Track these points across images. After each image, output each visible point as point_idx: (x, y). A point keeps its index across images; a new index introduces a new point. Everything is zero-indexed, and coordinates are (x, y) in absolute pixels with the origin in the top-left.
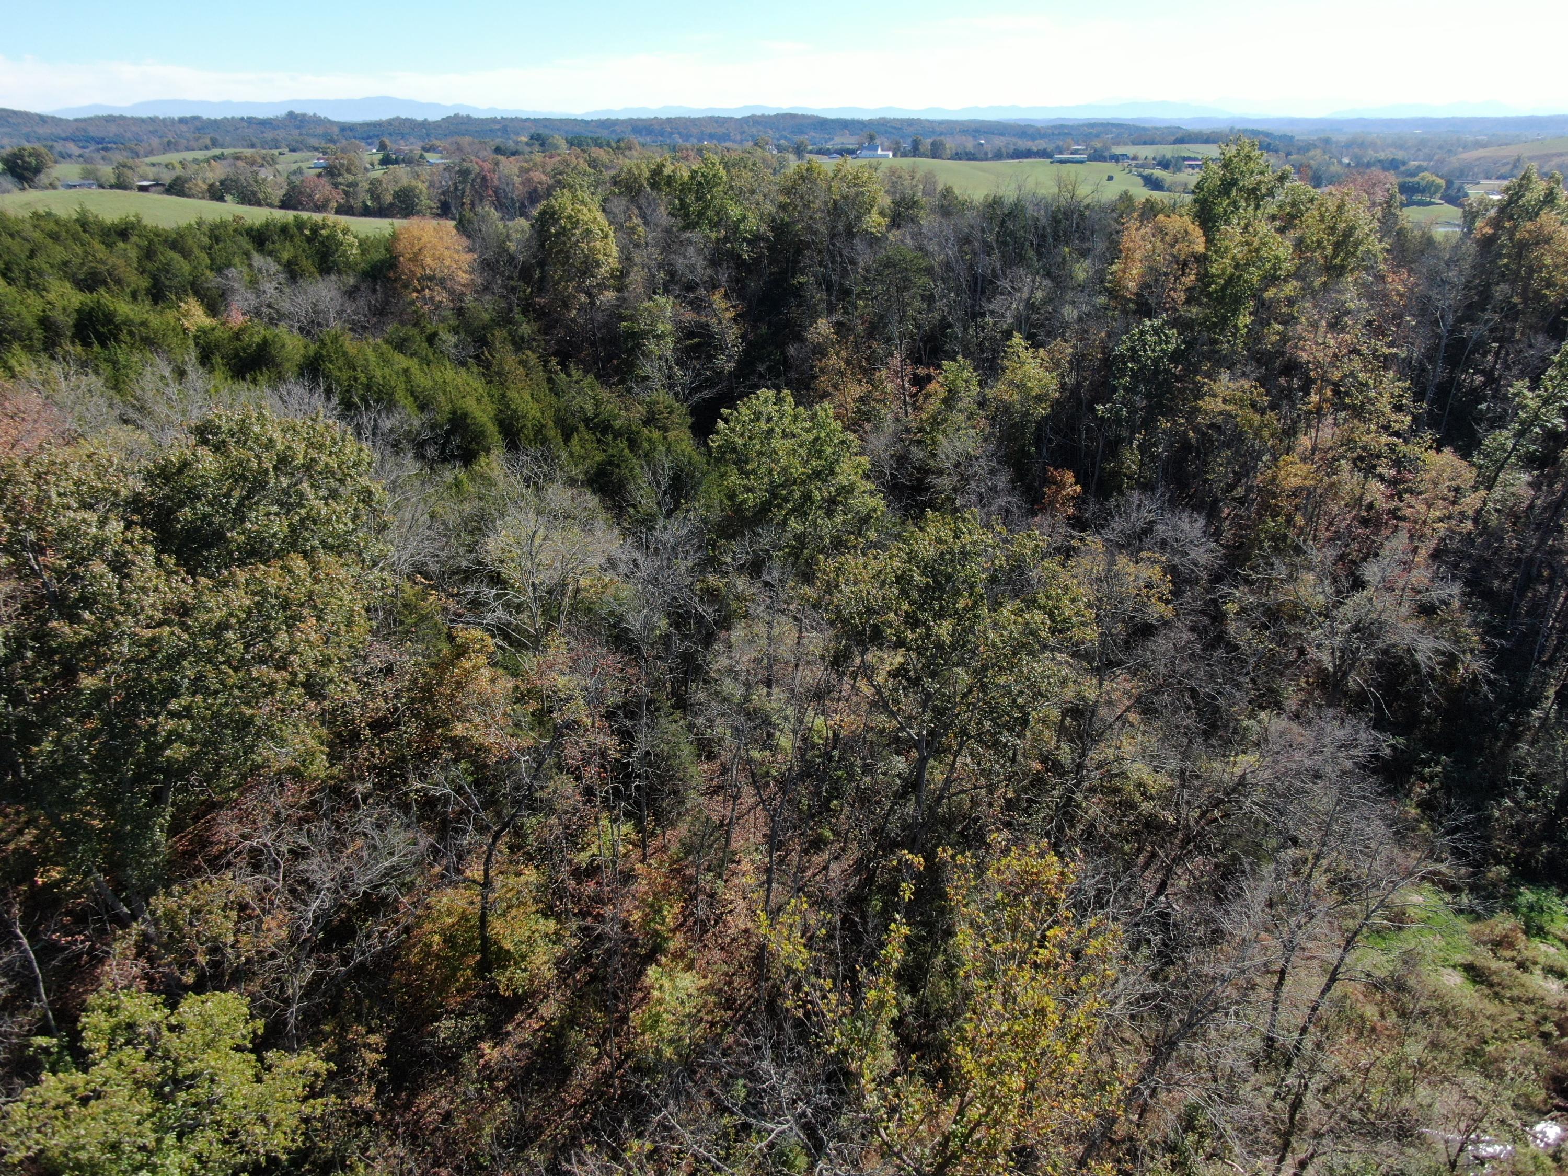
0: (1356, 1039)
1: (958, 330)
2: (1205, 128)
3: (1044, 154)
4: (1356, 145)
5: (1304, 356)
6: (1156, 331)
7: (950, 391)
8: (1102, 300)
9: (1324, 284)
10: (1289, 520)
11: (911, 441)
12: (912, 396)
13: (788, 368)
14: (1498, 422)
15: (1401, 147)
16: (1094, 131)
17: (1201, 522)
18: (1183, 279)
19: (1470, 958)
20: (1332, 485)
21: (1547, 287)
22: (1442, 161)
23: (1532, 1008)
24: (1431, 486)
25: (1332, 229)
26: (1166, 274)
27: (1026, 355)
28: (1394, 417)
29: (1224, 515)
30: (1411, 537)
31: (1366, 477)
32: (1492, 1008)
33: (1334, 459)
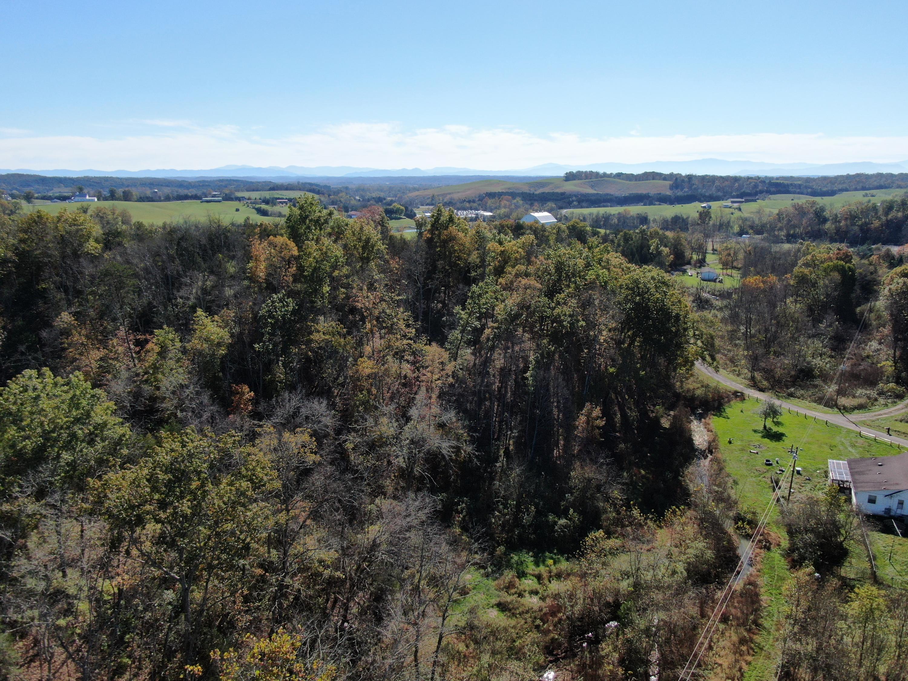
0: (458, 665)
1: (161, 308)
2: (285, 182)
3: (195, 197)
4: (361, 190)
5: (359, 305)
6: (281, 300)
7: (162, 347)
8: (246, 283)
9: (361, 267)
10: (369, 391)
11: (142, 382)
12: (138, 353)
13: (43, 345)
14: (452, 326)
15: (382, 191)
16: (223, 184)
17: (325, 402)
18: (290, 270)
19: (498, 599)
20: (386, 370)
21: (458, 260)
22: (401, 197)
23: (529, 615)
24: (431, 363)
25: (360, 239)
26: (280, 268)
27: (207, 321)
28: (407, 331)
29: (335, 394)
30: (427, 390)
31: (401, 362)
32: (513, 622)
33: (384, 357)
